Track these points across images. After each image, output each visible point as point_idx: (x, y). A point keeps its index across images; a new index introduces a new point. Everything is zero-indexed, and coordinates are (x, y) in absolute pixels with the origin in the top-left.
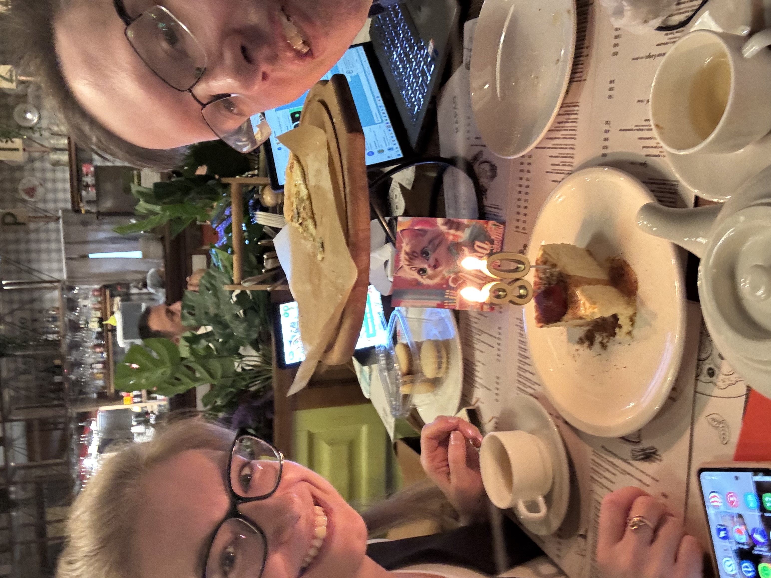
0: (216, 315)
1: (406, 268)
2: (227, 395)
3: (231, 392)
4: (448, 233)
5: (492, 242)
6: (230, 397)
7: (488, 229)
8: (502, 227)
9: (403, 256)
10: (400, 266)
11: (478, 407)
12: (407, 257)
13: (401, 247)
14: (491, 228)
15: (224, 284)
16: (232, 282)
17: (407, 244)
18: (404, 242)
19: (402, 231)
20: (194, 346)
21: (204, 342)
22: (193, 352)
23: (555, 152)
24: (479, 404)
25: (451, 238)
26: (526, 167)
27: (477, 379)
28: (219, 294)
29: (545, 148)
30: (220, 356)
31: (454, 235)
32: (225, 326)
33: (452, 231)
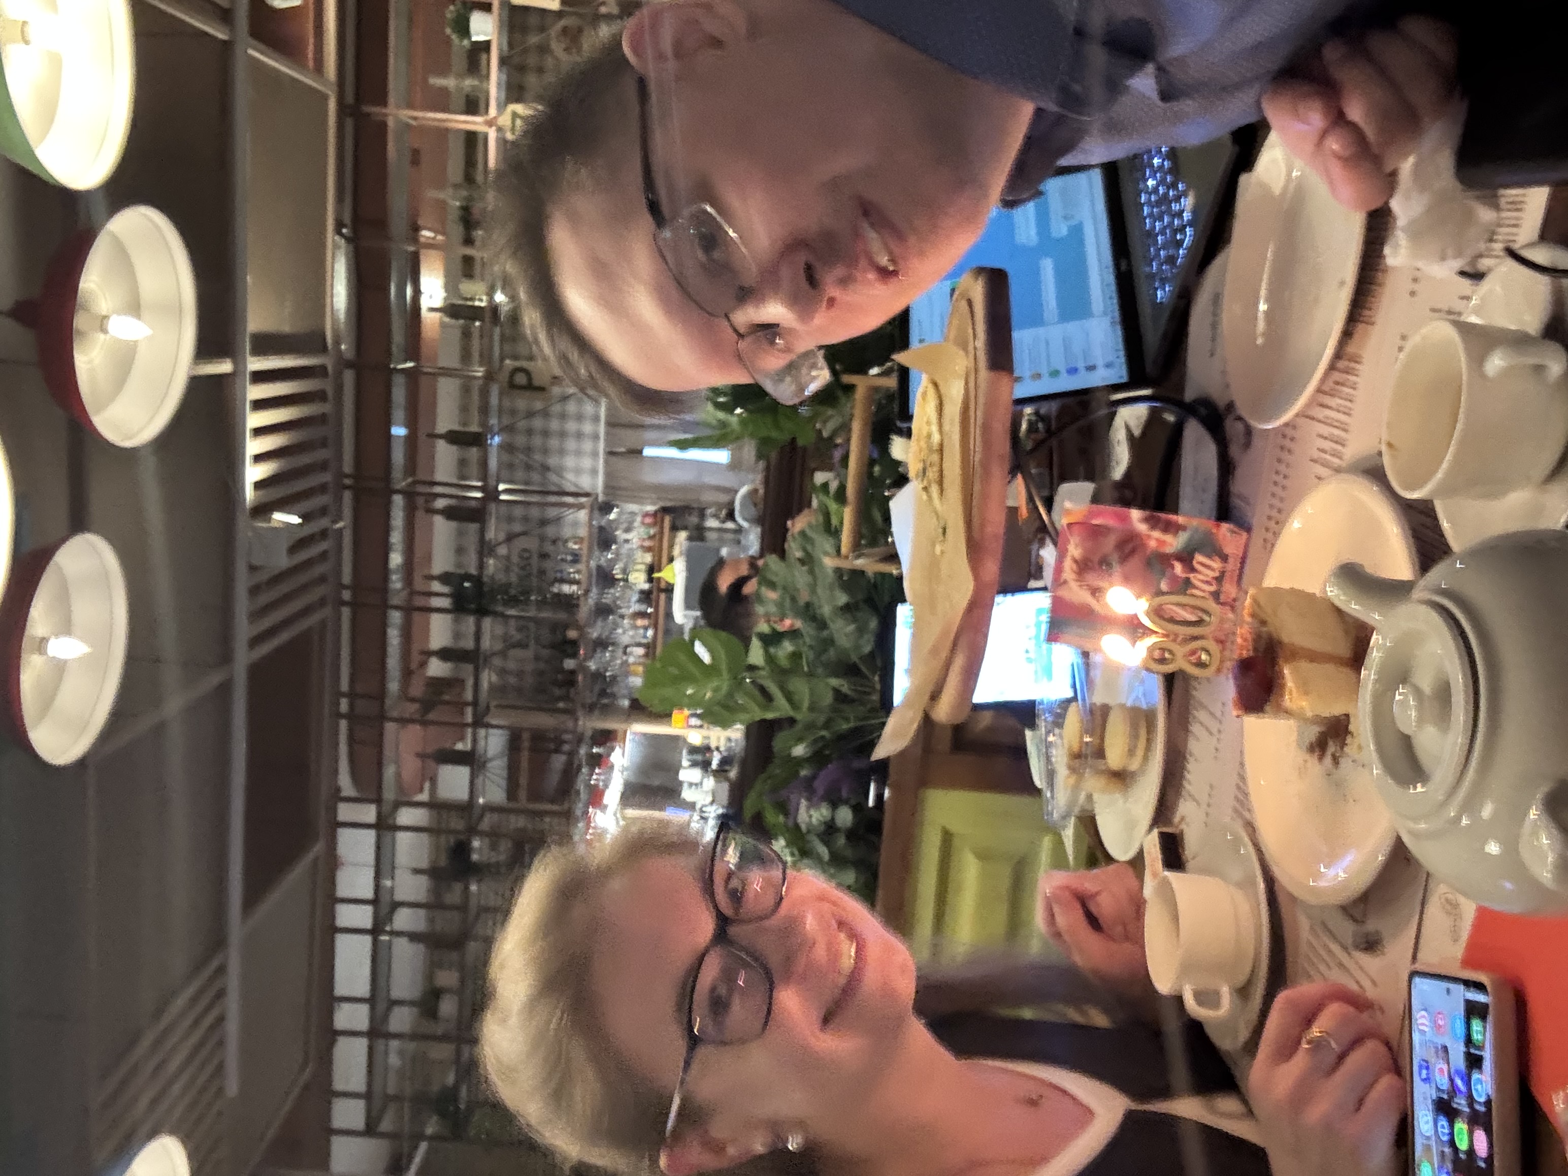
0: (808, 605)
1: (1074, 585)
2: (815, 741)
3: (823, 737)
4: (1149, 537)
5: (1224, 558)
6: (820, 744)
7: (1221, 537)
8: (1245, 535)
9: (1068, 564)
10: (1062, 581)
11: (1182, 833)
12: (1075, 567)
13: (1067, 550)
14: (1225, 535)
15: (826, 554)
16: (838, 551)
17: (1077, 546)
18: (1072, 542)
19: (1070, 525)
20: (772, 650)
21: (788, 647)
22: (770, 659)
23: (1325, 430)
24: (1183, 826)
25: (1152, 544)
26: (1287, 443)
27: (1185, 783)
28: (817, 570)
29: (1313, 418)
30: (811, 675)
31: (1157, 540)
32: (821, 624)
33: (1156, 534)
